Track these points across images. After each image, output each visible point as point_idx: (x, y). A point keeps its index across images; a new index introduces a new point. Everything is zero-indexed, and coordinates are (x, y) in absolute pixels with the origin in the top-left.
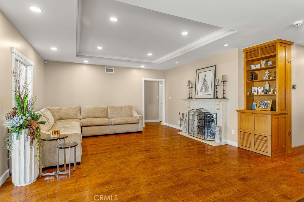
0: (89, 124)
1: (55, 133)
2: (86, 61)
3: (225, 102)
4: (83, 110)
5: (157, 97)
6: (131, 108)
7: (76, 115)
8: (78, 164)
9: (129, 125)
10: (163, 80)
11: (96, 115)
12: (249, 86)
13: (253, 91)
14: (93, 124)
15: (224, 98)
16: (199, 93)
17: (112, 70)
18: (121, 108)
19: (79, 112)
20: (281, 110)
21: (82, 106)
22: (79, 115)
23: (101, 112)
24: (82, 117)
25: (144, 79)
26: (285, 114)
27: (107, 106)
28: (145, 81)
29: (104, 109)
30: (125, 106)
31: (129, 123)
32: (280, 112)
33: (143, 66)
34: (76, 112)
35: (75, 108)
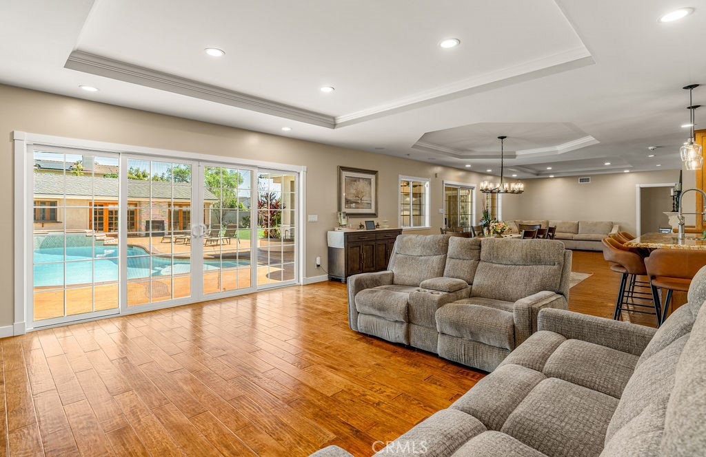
2: (551, 176)
17: (588, 180)
18: (596, 224)
21: (550, 220)
27: (577, 221)
28: (642, 189)
29: (573, 224)
33: (626, 171)
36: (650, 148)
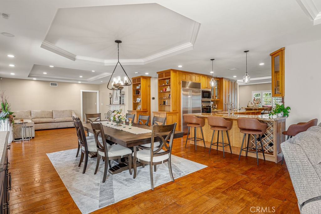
0: (38, 122)
1: (21, 121)
2: (35, 79)
3: (124, 106)
4: (33, 113)
5: (96, 104)
6: (71, 112)
7: (27, 116)
8: (33, 138)
9: (69, 122)
10: (98, 91)
11: (43, 116)
12: (135, 98)
13: (137, 100)
14: (41, 122)
15: (123, 104)
16: (115, 101)
17: (56, 84)
18: (63, 112)
19: (30, 114)
20: (143, 110)
21: (32, 110)
22: (30, 116)
23: (47, 114)
24: (32, 118)
25: (82, 91)
26: (146, 112)
27: (52, 110)
28: (83, 92)
29: (50, 112)
30: (66, 110)
31: (68, 121)
32: (143, 111)
33: (80, 82)
34: (28, 115)
35: (27, 112)
36: (136, 73)
